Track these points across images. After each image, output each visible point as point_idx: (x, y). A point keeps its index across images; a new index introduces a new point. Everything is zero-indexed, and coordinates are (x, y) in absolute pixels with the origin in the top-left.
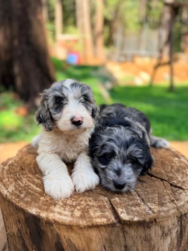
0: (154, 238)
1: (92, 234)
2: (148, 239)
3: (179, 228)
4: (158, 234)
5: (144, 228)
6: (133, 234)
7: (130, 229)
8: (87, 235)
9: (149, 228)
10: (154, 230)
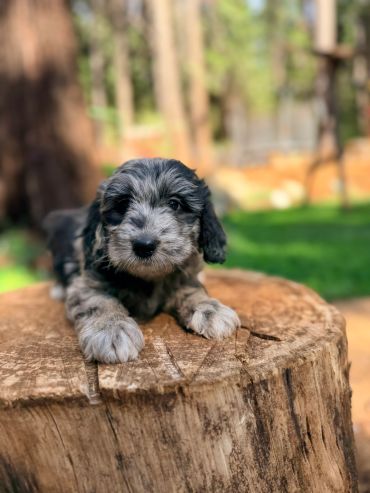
0: (184, 436)
1: (34, 424)
2: (169, 439)
3: (253, 415)
4: (195, 425)
5: (156, 408)
6: (133, 426)
7: (123, 412)
8: (24, 426)
9: (169, 409)
10: (180, 414)
